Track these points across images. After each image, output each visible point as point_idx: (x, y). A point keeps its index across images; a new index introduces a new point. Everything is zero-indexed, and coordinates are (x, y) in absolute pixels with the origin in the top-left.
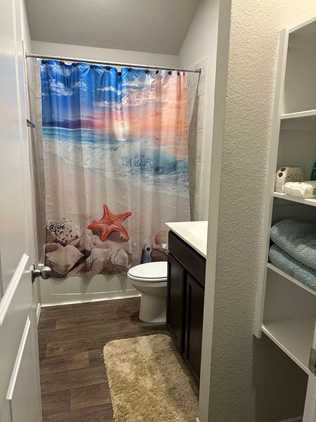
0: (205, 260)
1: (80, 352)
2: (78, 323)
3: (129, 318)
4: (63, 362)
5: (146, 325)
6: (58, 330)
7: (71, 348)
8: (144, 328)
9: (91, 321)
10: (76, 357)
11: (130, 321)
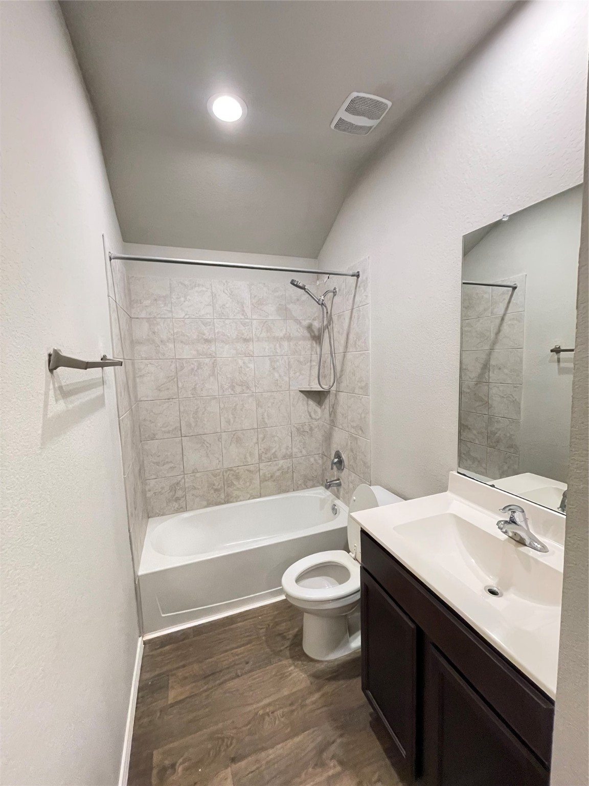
0: (552, 702)
1: (217, 772)
2: (206, 677)
3: (288, 653)
5: (321, 667)
6: (172, 706)
7: (199, 762)
8: (316, 676)
9: (229, 668)
11: (290, 661)
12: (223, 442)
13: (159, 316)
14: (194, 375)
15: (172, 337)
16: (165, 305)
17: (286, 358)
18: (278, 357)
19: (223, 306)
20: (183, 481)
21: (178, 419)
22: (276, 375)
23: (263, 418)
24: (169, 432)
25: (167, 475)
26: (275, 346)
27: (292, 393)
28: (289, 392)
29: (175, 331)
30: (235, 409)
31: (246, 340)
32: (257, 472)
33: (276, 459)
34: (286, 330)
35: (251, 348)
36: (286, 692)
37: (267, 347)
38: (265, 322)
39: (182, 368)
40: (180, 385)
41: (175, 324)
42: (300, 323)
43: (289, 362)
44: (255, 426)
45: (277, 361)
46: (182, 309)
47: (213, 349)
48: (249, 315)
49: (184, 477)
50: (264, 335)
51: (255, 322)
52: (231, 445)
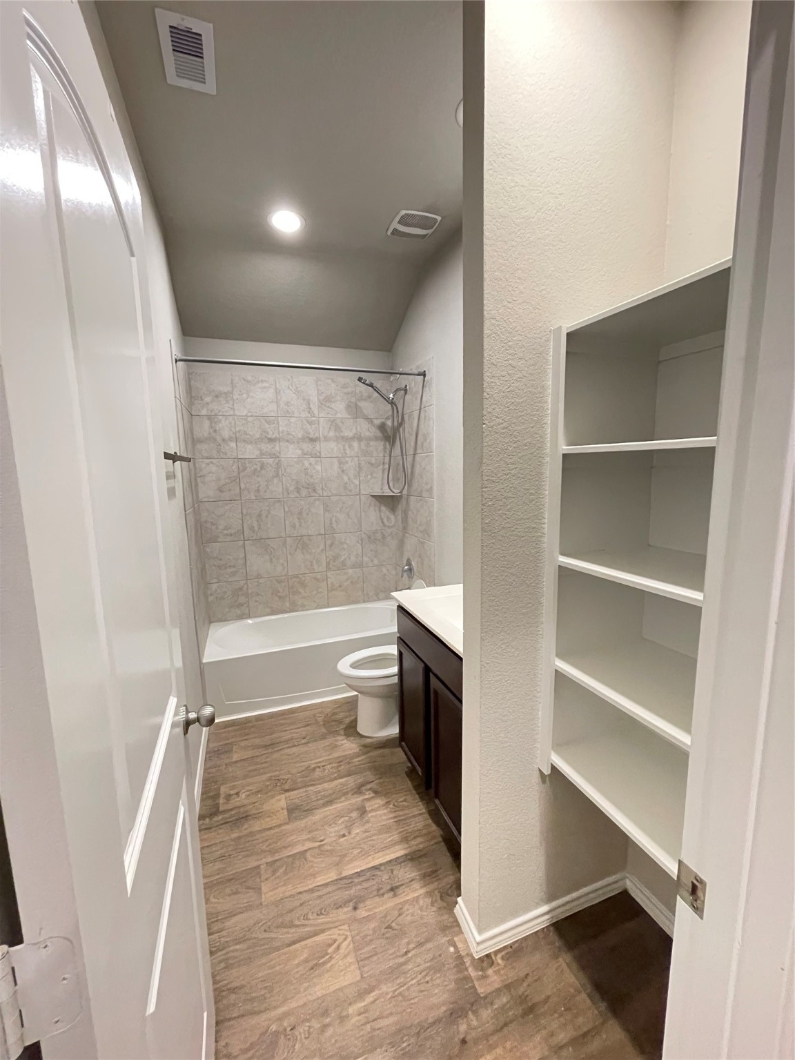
1: (273, 797)
2: (266, 747)
3: (342, 732)
4: (246, 817)
5: (369, 741)
6: (235, 762)
7: (258, 792)
8: (365, 746)
9: (287, 741)
10: (266, 807)
11: (344, 737)
12: (288, 548)
13: (220, 413)
14: (258, 476)
15: (234, 436)
16: (227, 402)
17: (356, 459)
18: (347, 459)
19: (287, 404)
20: (246, 586)
21: (241, 522)
22: (346, 478)
23: (331, 524)
24: (231, 535)
25: (229, 580)
26: (344, 446)
27: (362, 497)
28: (360, 497)
29: (237, 429)
30: (300, 513)
31: (313, 440)
32: (323, 581)
33: (344, 568)
34: (357, 429)
35: (318, 448)
36: (336, 755)
37: (336, 448)
38: (334, 421)
39: (245, 469)
40: (243, 486)
41: (237, 422)
42: (372, 422)
43: (359, 464)
44: (322, 532)
45: (347, 462)
46: (245, 407)
47: (277, 449)
48: (316, 412)
49: (246, 583)
50: (332, 434)
51: (321, 420)
52: (296, 550)
